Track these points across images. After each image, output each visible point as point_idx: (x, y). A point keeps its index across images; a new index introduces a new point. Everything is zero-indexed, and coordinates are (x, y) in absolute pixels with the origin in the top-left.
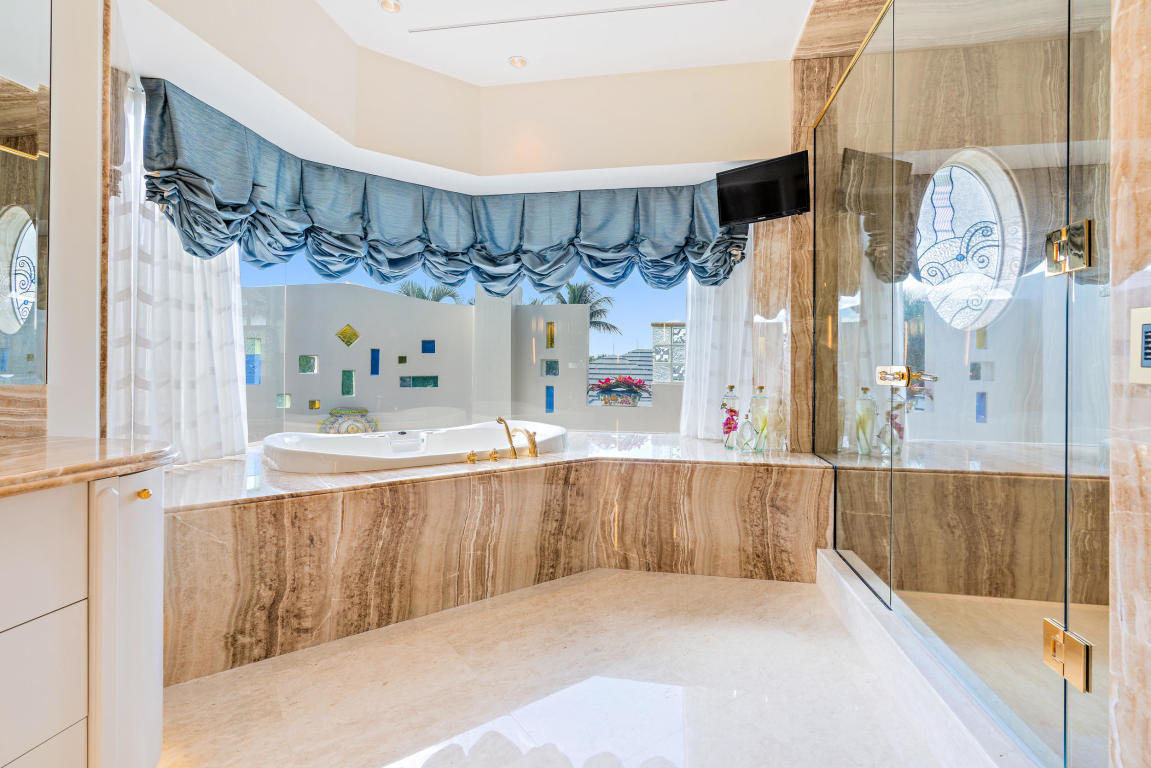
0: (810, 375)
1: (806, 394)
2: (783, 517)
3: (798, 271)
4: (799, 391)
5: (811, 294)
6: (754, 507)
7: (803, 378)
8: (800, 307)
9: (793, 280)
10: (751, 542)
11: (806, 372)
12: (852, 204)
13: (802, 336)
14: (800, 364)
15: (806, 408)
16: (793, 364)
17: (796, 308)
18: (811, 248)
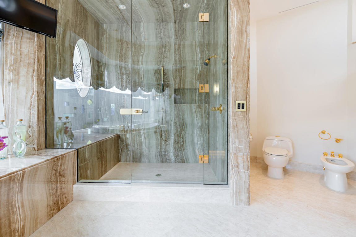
0: (44, 113)
1: (43, 121)
2: (63, 178)
3: (40, 62)
4: (40, 120)
5: (45, 74)
6: (53, 180)
7: (42, 114)
8: (40, 80)
9: (37, 65)
10: (52, 199)
11: (43, 111)
12: (58, 41)
13: (41, 93)
14: (40, 107)
15: (43, 128)
16: (38, 107)
17: (39, 80)
18: (44, 53)
